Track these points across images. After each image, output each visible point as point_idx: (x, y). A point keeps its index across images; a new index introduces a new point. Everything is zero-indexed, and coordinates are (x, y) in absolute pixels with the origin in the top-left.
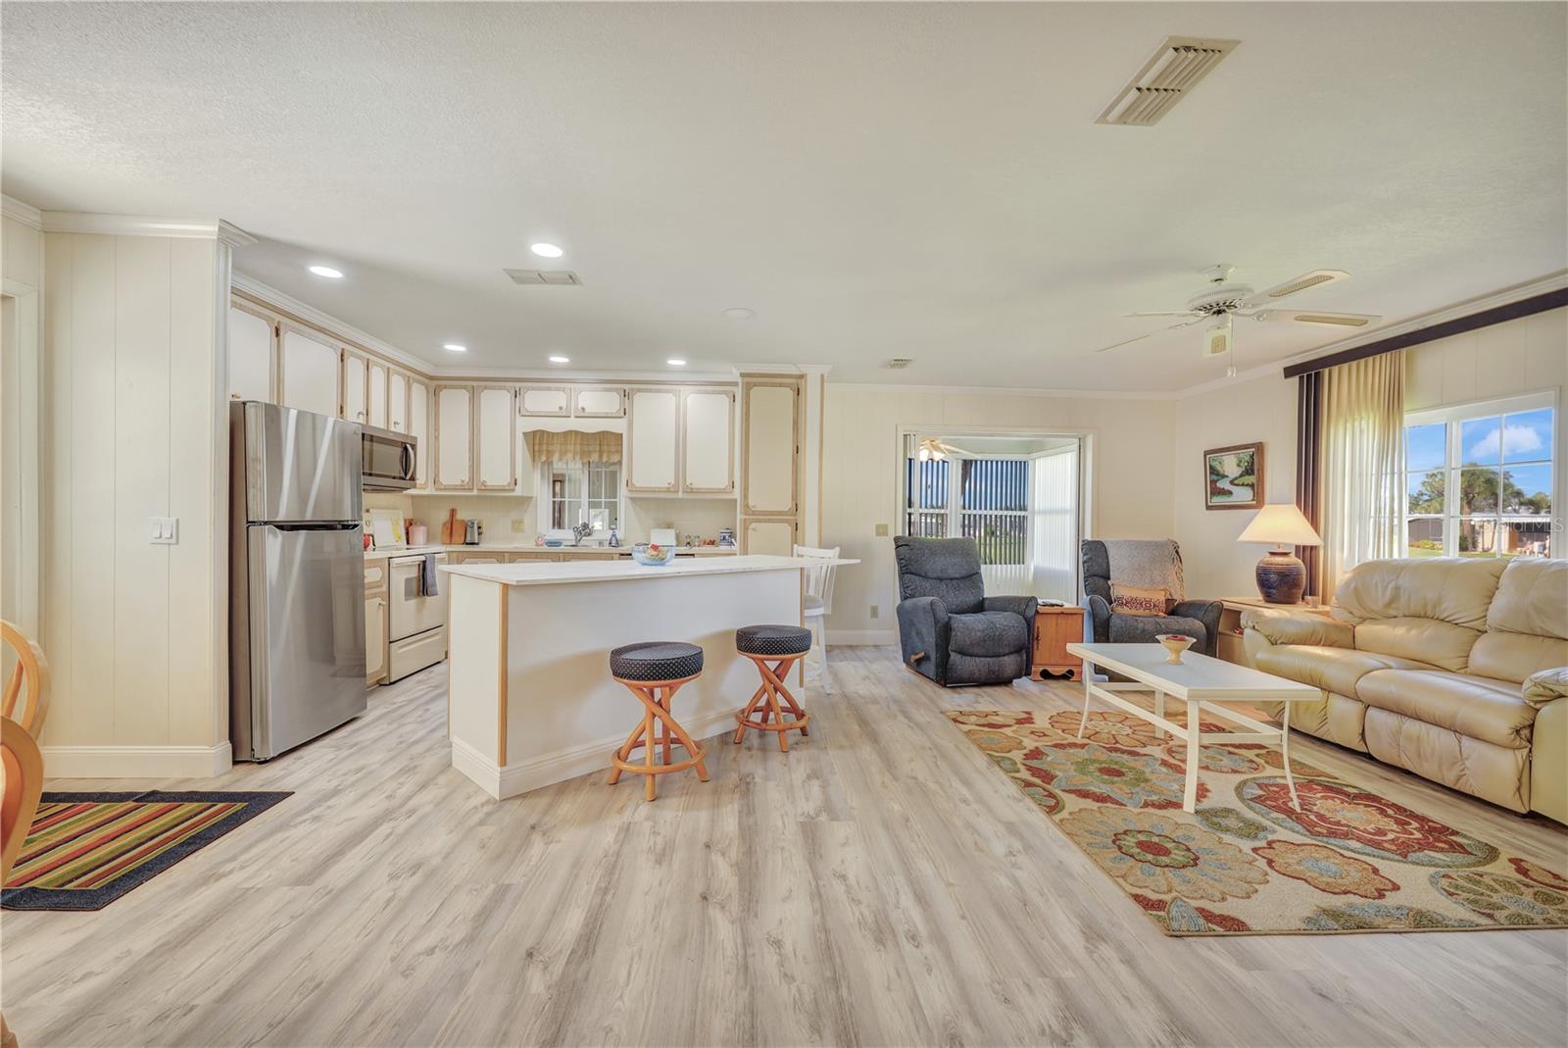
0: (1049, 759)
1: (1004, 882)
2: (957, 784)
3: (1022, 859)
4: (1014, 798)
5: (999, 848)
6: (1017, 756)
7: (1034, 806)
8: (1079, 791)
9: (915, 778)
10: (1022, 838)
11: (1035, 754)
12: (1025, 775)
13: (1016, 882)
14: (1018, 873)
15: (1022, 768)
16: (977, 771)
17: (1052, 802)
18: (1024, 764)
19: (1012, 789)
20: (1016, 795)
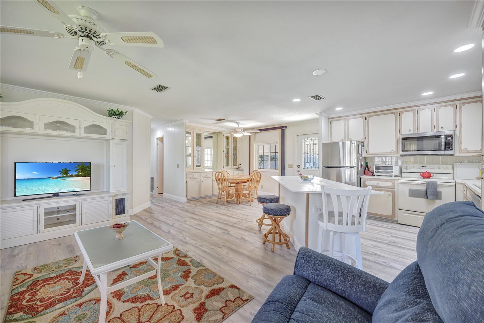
0: (180, 274)
1: (184, 234)
2: (207, 250)
3: (182, 238)
4: (188, 251)
5: (187, 238)
6: (194, 270)
7: (182, 251)
8: (169, 260)
9: (220, 248)
10: (183, 242)
11: (186, 275)
12: (187, 260)
13: (182, 235)
14: (182, 236)
15: (190, 264)
16: (204, 257)
17: (177, 252)
18: (189, 266)
19: (189, 254)
20: (188, 252)
